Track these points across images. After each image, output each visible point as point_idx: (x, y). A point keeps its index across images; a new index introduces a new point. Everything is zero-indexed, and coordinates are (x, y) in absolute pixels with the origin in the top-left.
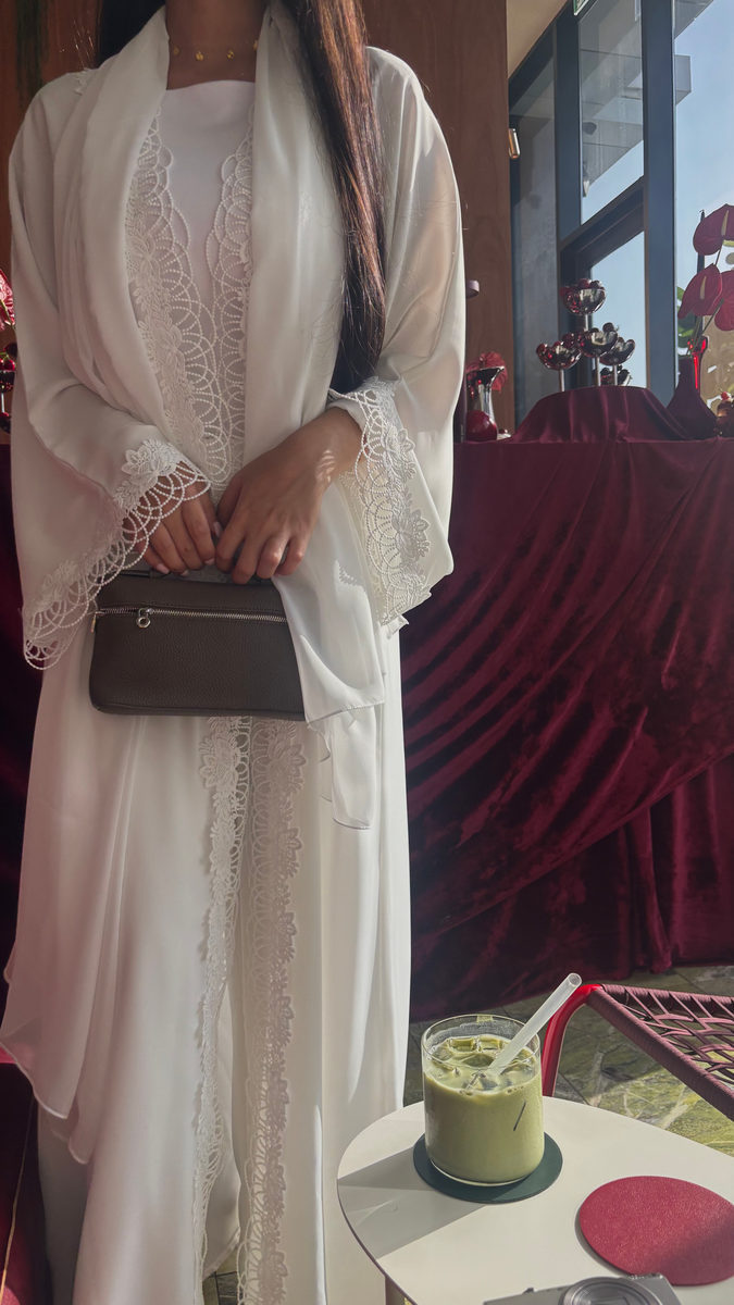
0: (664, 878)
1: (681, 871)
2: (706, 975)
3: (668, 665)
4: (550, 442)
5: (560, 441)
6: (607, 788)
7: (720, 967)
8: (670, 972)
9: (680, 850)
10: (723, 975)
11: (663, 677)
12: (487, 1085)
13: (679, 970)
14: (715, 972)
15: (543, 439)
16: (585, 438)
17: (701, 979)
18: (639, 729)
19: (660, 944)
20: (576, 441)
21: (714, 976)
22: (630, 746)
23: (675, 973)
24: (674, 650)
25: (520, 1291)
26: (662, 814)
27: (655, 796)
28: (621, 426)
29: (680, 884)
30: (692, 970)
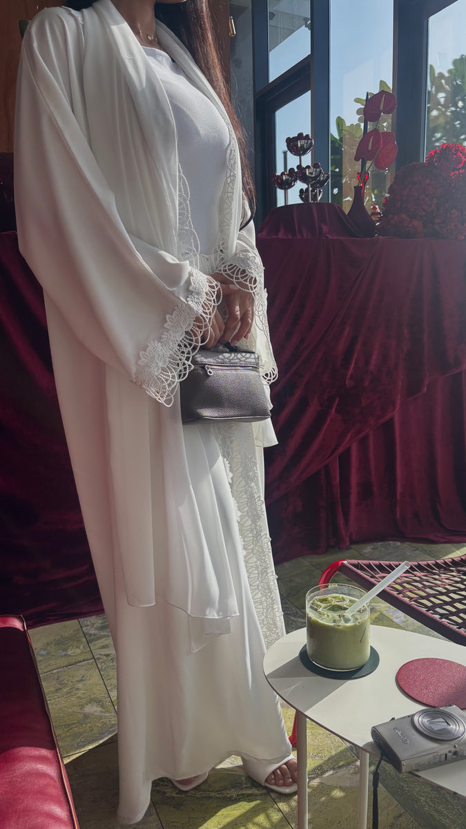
0: (345, 494)
1: (354, 489)
2: (368, 549)
3: (350, 373)
4: (285, 237)
5: (290, 237)
6: (315, 446)
7: (375, 544)
8: (348, 548)
9: (354, 479)
10: (377, 548)
11: (347, 381)
12: (347, 620)
13: (353, 546)
14: (372, 547)
15: (281, 235)
16: (305, 235)
17: (366, 551)
18: (333, 410)
19: (344, 533)
20: (299, 237)
21: (372, 549)
22: (329, 420)
23: (350, 548)
24: (353, 365)
25: (388, 720)
26: (345, 459)
27: (341, 450)
28: (325, 229)
29: (353, 498)
30: (360, 546)
